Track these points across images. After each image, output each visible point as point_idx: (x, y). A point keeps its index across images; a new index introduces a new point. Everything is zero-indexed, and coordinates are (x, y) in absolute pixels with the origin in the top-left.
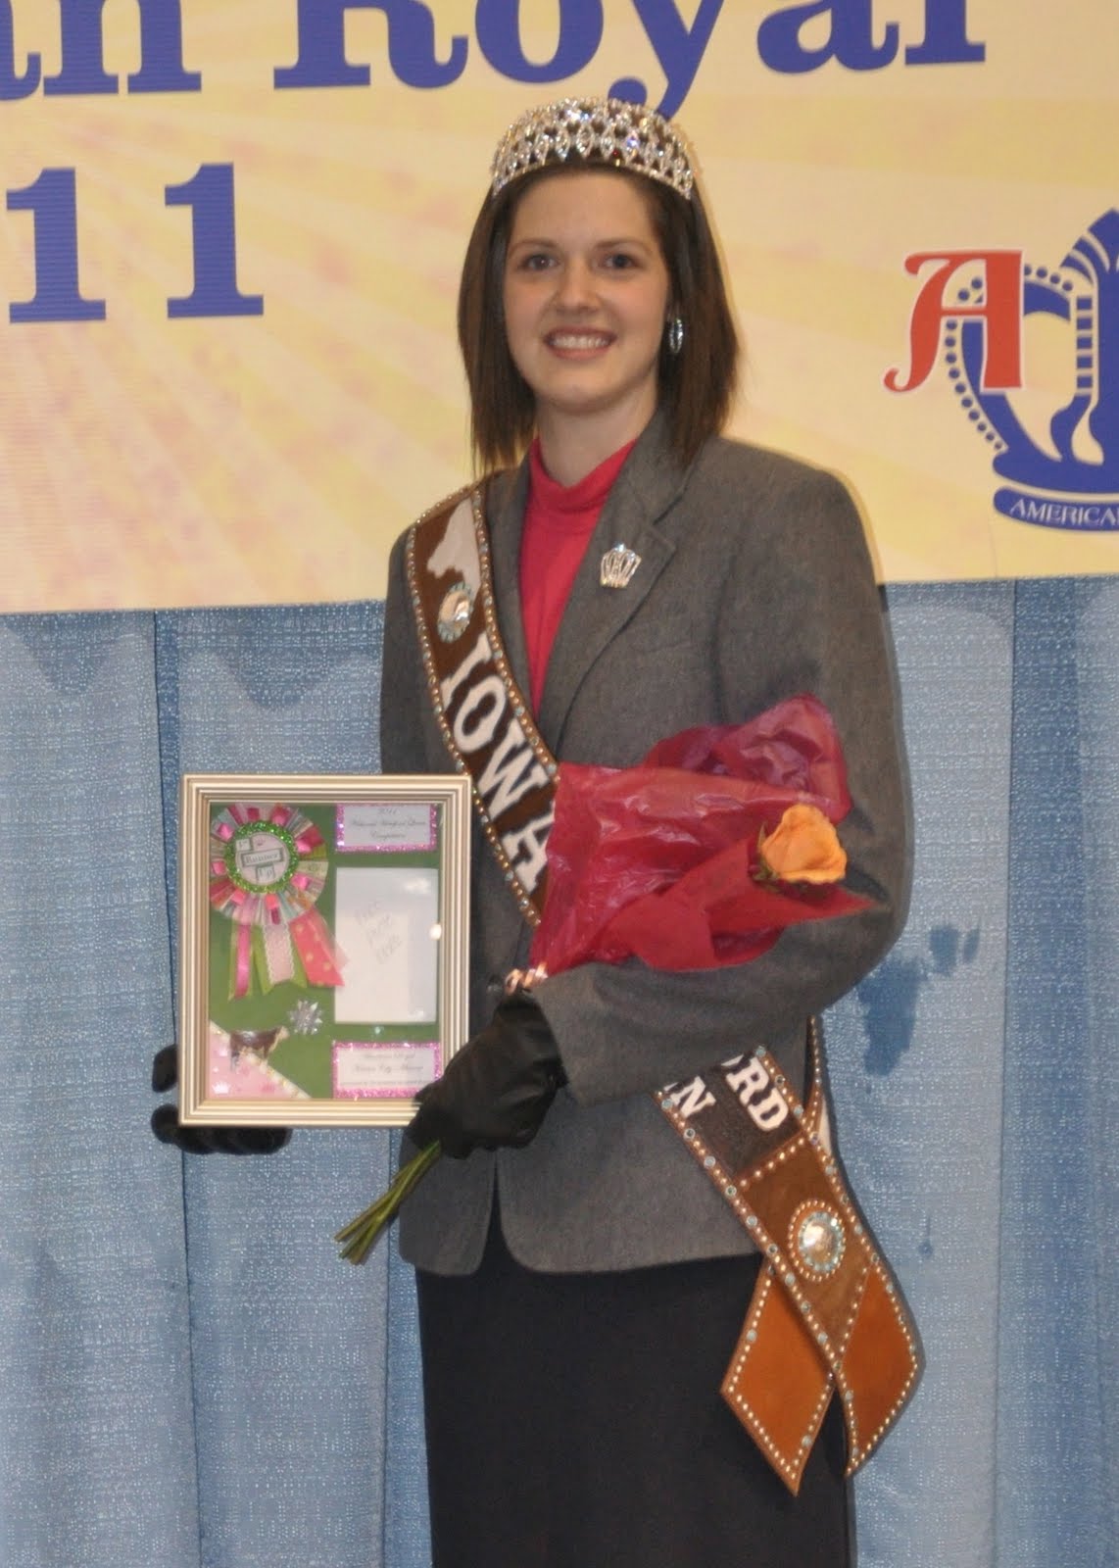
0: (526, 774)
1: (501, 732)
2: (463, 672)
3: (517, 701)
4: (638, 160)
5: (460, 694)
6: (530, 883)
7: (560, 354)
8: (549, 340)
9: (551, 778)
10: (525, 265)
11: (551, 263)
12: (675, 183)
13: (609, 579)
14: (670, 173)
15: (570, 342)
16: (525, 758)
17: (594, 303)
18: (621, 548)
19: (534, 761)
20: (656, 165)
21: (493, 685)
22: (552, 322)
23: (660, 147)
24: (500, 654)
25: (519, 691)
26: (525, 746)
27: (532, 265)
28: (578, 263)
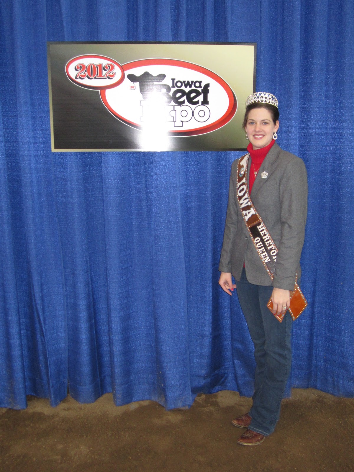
0: (247, 203)
1: (244, 195)
2: (241, 183)
3: (247, 190)
4: (269, 102)
5: (240, 186)
6: (247, 220)
7: (256, 138)
8: (254, 136)
9: (251, 204)
10: (250, 123)
11: (254, 123)
12: (275, 105)
13: (263, 177)
14: (274, 104)
15: (257, 137)
16: (248, 200)
17: (261, 130)
18: (265, 172)
19: (249, 201)
20: (272, 103)
21: (244, 187)
22: (254, 133)
23: (273, 100)
24: (246, 182)
25: (248, 189)
26: (248, 198)
27: (251, 124)
28: (258, 123)
